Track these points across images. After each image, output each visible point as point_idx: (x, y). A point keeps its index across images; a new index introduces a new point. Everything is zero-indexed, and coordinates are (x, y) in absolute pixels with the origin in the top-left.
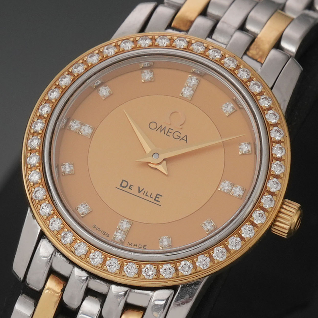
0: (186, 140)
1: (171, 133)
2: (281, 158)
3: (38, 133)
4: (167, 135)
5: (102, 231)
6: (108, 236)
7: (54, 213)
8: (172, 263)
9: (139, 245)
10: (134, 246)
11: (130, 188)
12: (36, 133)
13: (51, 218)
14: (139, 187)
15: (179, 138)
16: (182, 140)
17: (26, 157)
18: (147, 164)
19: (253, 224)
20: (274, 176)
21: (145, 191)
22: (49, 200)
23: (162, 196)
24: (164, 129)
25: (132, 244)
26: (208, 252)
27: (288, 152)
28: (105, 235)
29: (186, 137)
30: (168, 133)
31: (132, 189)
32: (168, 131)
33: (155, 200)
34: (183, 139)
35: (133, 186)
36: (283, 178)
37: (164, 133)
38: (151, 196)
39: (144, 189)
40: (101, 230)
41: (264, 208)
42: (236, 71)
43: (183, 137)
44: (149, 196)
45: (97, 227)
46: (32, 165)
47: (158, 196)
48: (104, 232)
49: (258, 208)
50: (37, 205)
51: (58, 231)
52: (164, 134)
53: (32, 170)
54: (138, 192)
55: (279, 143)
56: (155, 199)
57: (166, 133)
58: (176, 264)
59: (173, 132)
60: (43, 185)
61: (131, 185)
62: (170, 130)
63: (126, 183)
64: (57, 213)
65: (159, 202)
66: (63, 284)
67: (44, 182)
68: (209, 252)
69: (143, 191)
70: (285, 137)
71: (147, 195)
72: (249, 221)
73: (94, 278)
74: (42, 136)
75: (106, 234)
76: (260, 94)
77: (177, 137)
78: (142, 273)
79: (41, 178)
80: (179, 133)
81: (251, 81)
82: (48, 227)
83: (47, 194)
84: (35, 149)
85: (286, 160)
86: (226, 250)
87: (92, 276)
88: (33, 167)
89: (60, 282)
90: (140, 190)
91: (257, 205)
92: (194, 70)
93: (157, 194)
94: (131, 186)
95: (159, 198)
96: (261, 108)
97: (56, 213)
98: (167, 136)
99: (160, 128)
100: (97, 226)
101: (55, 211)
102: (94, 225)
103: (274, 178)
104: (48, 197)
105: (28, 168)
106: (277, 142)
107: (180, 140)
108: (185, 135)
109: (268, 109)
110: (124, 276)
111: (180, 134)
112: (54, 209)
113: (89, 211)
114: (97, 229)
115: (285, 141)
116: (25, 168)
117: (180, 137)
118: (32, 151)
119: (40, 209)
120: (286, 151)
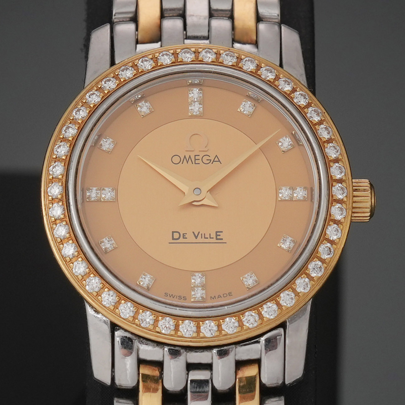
0: (219, 161)
1: (199, 159)
2: (331, 138)
3: (60, 219)
4: (195, 163)
5: (177, 296)
6: (186, 299)
7: (120, 299)
8: (272, 300)
9: (223, 295)
10: (218, 298)
11: (185, 237)
12: (58, 220)
13: (118, 305)
14: (193, 232)
15: (210, 162)
16: (214, 162)
17: (60, 250)
18: (192, 204)
19: (335, 222)
20: (333, 161)
21: (202, 234)
22: (107, 286)
23: (222, 232)
24: (190, 159)
25: (215, 296)
26: (303, 273)
27: (334, 129)
28: (182, 300)
29: (216, 157)
30: (196, 161)
31: (186, 238)
32: (195, 159)
33: (217, 239)
34: (215, 160)
35: (186, 234)
36: (343, 160)
37: (191, 163)
38: (211, 237)
39: (199, 232)
40: (175, 296)
41: (339, 200)
42: (240, 64)
43: (214, 158)
44: (209, 238)
45: (170, 295)
46: (71, 257)
47: (218, 234)
48: (179, 297)
49: (333, 202)
50: (97, 297)
51: (133, 317)
52: (193, 163)
53: (73, 262)
54: (195, 238)
55: (321, 123)
56: (216, 237)
57: (194, 163)
58: (275, 299)
59: (200, 157)
60: (94, 273)
61: (183, 234)
62: (196, 157)
63: (178, 234)
64: (124, 298)
65: (222, 239)
66: (158, 370)
67: (93, 269)
68: (305, 272)
69: (200, 235)
70: (323, 114)
71: (206, 237)
72: (331, 221)
73: (190, 351)
74: (67, 220)
75: (182, 298)
76: (277, 79)
77: (207, 161)
78: (245, 324)
79: (88, 267)
80: (208, 157)
81: (260, 69)
82: (119, 316)
83: (103, 282)
84: (66, 237)
85: (337, 139)
86: (321, 261)
87: (188, 349)
88: (72, 258)
89: (154, 369)
90: (196, 235)
91: (332, 200)
92: (190, 82)
93: (217, 232)
94: (185, 235)
95: (220, 235)
96: (285, 94)
97: (122, 298)
98: (197, 165)
99: (185, 159)
100: (169, 293)
101: (120, 296)
102: (165, 294)
103: (334, 163)
104: (105, 284)
105: (68, 261)
106: (319, 124)
107: (212, 163)
108: (215, 156)
109: (293, 92)
110: (226, 335)
111: (210, 156)
112: (118, 295)
113: (153, 280)
114: (170, 297)
115: (326, 118)
116: (64, 262)
117: (211, 160)
118: (62, 241)
119: (102, 301)
120: (332, 128)
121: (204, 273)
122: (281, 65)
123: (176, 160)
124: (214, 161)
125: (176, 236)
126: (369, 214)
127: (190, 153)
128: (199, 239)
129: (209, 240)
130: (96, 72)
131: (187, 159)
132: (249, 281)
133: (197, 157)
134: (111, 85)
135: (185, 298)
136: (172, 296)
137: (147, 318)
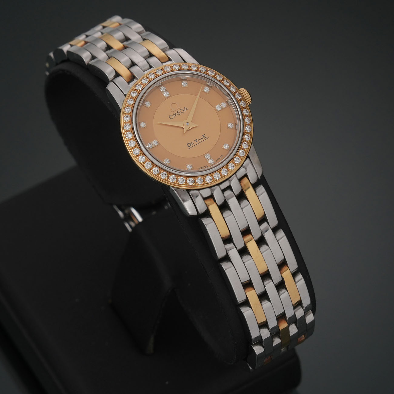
121: (209, 152)
122: (185, 62)
123: (171, 117)
124: (185, 110)
125: (189, 145)
126: (250, 98)
127: (175, 112)
128: (198, 142)
129: (202, 140)
130: (121, 101)
131: (175, 115)
132: (226, 147)
133: (178, 112)
134: (131, 102)
135: (207, 166)
136: (202, 168)
137: (199, 181)
